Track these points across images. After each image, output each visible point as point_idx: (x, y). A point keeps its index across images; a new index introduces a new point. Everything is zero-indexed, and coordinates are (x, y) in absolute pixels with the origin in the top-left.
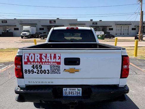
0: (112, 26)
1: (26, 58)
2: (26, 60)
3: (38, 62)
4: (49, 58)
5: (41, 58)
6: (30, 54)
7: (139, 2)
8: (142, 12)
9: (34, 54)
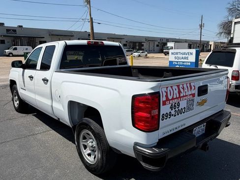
0: (44, 37)
1: (165, 94)
2: (164, 99)
3: (176, 98)
4: (187, 91)
5: (179, 92)
6: (167, 88)
7: (86, 3)
8: (92, 19)
9: (172, 87)
